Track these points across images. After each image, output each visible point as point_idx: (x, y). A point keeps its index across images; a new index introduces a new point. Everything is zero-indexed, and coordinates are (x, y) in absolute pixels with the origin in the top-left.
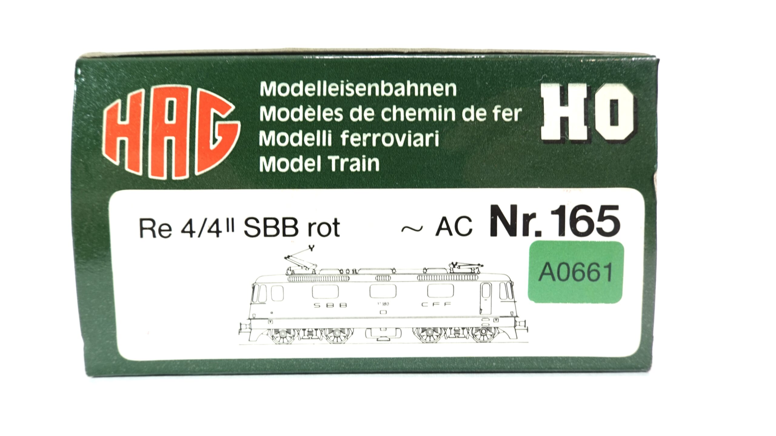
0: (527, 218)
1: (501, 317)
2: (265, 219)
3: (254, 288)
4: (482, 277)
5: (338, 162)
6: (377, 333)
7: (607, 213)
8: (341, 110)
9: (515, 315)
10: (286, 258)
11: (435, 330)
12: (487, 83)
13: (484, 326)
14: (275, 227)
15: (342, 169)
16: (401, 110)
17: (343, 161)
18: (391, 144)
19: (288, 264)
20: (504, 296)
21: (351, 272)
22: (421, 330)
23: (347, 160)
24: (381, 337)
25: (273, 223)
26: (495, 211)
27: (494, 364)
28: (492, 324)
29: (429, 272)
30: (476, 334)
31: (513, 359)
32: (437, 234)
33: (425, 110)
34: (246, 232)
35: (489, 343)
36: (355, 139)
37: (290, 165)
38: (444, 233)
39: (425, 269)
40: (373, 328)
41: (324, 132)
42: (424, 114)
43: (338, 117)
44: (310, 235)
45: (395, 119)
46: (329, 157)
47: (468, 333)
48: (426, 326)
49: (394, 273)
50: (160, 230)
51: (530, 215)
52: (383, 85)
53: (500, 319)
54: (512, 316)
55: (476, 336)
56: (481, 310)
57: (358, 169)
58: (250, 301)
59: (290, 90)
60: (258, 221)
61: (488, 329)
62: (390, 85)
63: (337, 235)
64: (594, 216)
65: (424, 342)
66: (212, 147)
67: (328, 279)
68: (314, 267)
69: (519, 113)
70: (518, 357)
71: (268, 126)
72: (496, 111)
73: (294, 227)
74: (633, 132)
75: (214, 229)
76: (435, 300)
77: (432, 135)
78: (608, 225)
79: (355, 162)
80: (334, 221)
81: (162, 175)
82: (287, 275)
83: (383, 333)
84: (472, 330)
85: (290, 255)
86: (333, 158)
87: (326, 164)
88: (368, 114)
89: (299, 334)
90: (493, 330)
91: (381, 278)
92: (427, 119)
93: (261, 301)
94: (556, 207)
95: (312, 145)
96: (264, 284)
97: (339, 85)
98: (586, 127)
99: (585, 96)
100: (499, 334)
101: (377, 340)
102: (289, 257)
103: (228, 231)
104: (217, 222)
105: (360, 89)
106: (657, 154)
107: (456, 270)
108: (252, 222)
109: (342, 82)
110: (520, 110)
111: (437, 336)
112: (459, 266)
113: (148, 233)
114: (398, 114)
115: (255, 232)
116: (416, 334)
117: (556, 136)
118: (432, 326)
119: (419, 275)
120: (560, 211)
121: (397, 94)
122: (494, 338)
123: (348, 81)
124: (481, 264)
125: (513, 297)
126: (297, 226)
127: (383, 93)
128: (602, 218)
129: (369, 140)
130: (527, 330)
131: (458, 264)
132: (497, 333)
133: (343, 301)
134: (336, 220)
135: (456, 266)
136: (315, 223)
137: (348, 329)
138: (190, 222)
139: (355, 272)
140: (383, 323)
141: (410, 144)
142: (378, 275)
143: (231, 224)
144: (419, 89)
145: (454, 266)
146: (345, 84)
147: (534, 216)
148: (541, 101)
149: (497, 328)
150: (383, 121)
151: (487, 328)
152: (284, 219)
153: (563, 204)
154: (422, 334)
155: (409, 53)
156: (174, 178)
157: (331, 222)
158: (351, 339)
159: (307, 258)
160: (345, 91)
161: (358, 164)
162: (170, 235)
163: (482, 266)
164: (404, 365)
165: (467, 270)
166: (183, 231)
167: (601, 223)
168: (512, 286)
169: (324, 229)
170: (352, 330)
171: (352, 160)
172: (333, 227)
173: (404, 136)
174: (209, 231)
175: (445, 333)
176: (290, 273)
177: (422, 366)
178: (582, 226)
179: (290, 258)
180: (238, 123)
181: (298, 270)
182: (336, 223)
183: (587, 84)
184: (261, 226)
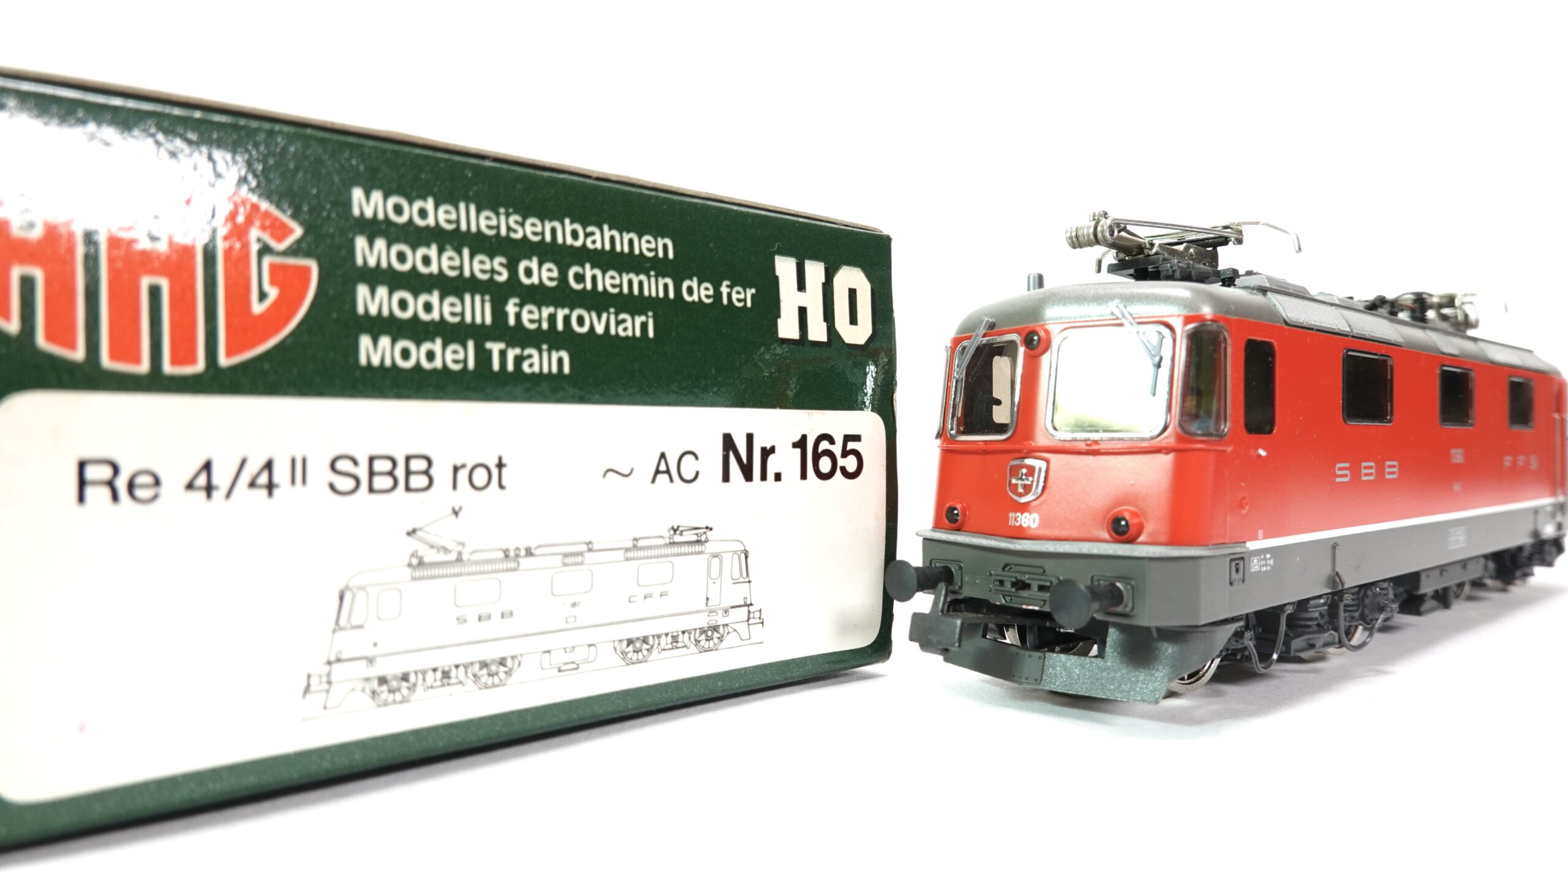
0: (767, 452)
1: (733, 607)
2: (371, 460)
3: (341, 598)
4: (710, 548)
5: (503, 354)
6: (559, 658)
7: (851, 445)
8: (503, 260)
9: (748, 602)
10: (409, 534)
11: (645, 640)
12: (711, 245)
13: (711, 625)
14: (391, 473)
15: (510, 367)
16: (598, 272)
17: (511, 354)
18: (585, 329)
19: (412, 544)
20: (736, 575)
21: (523, 553)
22: (625, 643)
23: (518, 351)
24: (566, 664)
25: (386, 466)
26: (728, 442)
27: (720, 683)
28: (721, 620)
29: (641, 543)
30: (699, 639)
31: (743, 672)
32: (653, 481)
33: (632, 276)
34: (332, 487)
35: (716, 651)
36: (531, 316)
37: (418, 355)
38: (663, 478)
39: (636, 539)
40: (554, 650)
41: (478, 298)
42: (630, 282)
43: (499, 274)
44: (455, 486)
45: (589, 286)
46: (489, 345)
47: (690, 638)
48: (632, 635)
49: (590, 550)
50: (131, 486)
51: (768, 448)
52: (569, 228)
53: (731, 611)
54: (745, 605)
55: (699, 641)
56: (708, 599)
57: (536, 369)
58: (332, 625)
59: (411, 212)
60: (355, 463)
61: (715, 629)
62: (578, 227)
63: (501, 486)
64: (837, 449)
65: (628, 662)
66: (257, 308)
67: (484, 567)
68: (459, 548)
69: (753, 296)
70: (749, 668)
71: (375, 277)
72: (724, 290)
73: (426, 473)
74: (872, 335)
75: (263, 479)
76: (646, 591)
77: (643, 318)
78: (851, 463)
79: (530, 356)
80: (496, 461)
81: (137, 360)
82: (410, 565)
83: (570, 657)
84: (695, 633)
85: (417, 526)
86: (495, 347)
87: (483, 356)
88: (545, 274)
89: (424, 680)
90: (721, 630)
91: (571, 558)
92: (636, 291)
93: (355, 622)
94: (797, 438)
95: (457, 319)
96: (362, 588)
97: (498, 214)
98: (825, 324)
99: (824, 281)
100: (730, 635)
101: (560, 671)
102: (414, 531)
103: (293, 481)
104: (269, 466)
105: (531, 229)
106: (896, 366)
107: (677, 538)
108: (341, 465)
109: (502, 210)
110: (753, 291)
111: (648, 650)
112: (682, 532)
113: (97, 495)
114: (594, 278)
115: (349, 484)
116: (619, 652)
117: (795, 334)
118: (641, 634)
119: (627, 550)
120: (801, 444)
121: (590, 245)
122: (723, 642)
123: (511, 210)
124: (710, 526)
125: (748, 575)
126: (433, 472)
127: (569, 240)
128: (845, 453)
129: (552, 318)
130: (762, 623)
131: (681, 529)
132: (726, 634)
133: (506, 608)
134: (500, 459)
135: (678, 532)
136: (463, 466)
137: (513, 658)
138: (207, 466)
139: (529, 553)
140: (568, 639)
141: (613, 332)
142: (566, 555)
143: (299, 470)
144: (623, 242)
145: (675, 531)
146: (508, 215)
147: (772, 450)
148: (776, 279)
149: (727, 625)
150: (571, 289)
151: (715, 626)
152: (408, 459)
153: (804, 433)
154: (627, 650)
155: (598, 179)
156: (168, 368)
157: (492, 464)
158: (517, 674)
159: (447, 532)
160: (509, 229)
161: (536, 360)
162: (155, 497)
163: (711, 529)
164: (596, 708)
165: (690, 536)
166: (190, 486)
167: (844, 459)
168: (746, 557)
169: (480, 477)
170: (519, 658)
171: (527, 352)
172: (495, 472)
173: (604, 316)
174: (252, 484)
175: (659, 644)
176: (415, 561)
177: (622, 704)
178: (825, 464)
179: (419, 533)
180: (313, 266)
181: (430, 556)
182: (500, 465)
183: (825, 264)
184: (362, 472)
